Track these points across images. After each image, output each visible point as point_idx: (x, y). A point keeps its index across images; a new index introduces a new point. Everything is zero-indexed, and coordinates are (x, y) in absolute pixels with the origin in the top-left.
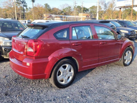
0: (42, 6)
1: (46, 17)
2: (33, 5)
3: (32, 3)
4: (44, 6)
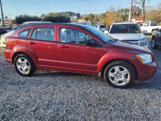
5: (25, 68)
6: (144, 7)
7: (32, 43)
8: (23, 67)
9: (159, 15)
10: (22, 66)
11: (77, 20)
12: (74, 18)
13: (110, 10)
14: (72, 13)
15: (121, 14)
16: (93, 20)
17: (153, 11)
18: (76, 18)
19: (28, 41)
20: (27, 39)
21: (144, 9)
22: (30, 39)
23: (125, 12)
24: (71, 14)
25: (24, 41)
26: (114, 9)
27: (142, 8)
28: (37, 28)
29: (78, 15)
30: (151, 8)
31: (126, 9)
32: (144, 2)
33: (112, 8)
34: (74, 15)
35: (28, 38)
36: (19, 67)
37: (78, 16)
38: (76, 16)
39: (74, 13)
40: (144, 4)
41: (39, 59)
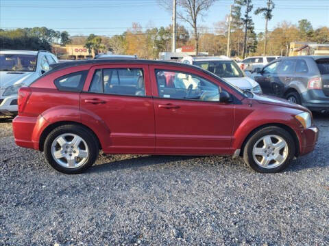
0: (293, 26)
1: (294, 49)
2: (267, 25)
3: (266, 20)
4: (298, 25)
5: (75, 155)
6: (195, 27)
7: (96, 102)
8: (68, 154)
9: (217, 43)
10: (66, 152)
11: (64, 45)
12: (55, 41)
13: (132, 29)
14: (50, 31)
15: (153, 37)
16: (101, 47)
17: (208, 35)
18: (59, 41)
19: (83, 97)
20: (82, 93)
21: (196, 32)
22: (89, 93)
23: (161, 35)
24: (48, 32)
25: (76, 97)
26: (141, 28)
27: (193, 29)
28: (103, 69)
29: (64, 36)
30: (205, 30)
31: (162, 28)
32: (195, 19)
33: (135, 26)
34: (55, 36)
35: (84, 90)
36: (57, 155)
37: (63, 38)
38: (59, 37)
39: (54, 32)
40: (195, 22)
41: (112, 134)
